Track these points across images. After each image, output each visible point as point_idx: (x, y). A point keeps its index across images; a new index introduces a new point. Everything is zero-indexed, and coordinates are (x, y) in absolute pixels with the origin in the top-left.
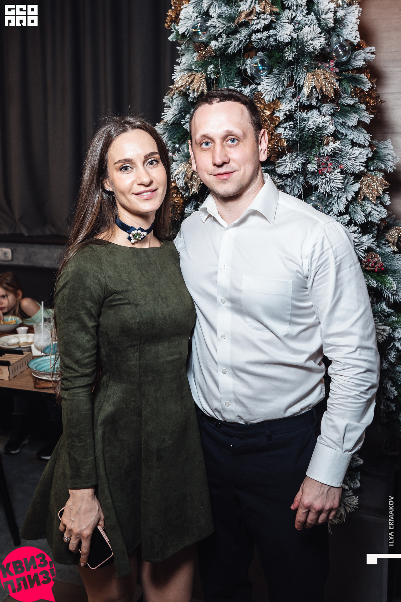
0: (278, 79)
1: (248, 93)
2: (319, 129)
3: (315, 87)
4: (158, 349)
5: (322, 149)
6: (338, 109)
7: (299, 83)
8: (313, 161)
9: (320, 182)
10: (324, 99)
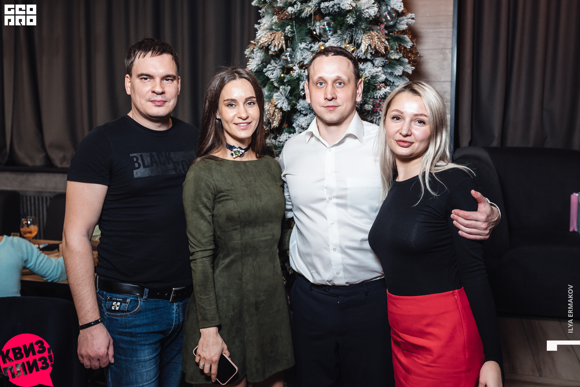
0: (341, 38)
1: (317, 48)
2: (373, 77)
3: (370, 45)
4: (254, 231)
5: (376, 93)
6: (387, 62)
7: (357, 42)
8: (369, 102)
9: (375, 118)
10: (377, 54)
